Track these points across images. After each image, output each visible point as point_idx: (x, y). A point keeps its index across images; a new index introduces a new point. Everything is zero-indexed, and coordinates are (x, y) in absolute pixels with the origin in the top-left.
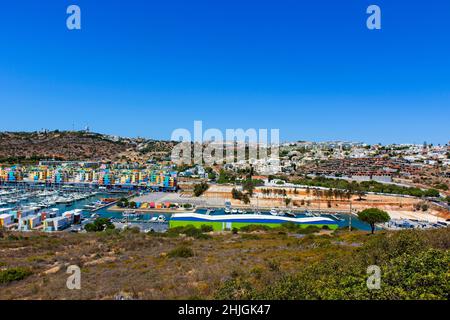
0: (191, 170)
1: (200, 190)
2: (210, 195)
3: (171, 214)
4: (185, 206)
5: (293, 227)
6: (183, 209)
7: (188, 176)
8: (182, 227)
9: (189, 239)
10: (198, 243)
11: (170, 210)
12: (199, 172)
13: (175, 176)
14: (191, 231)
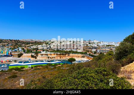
0: (16, 49)
1: (20, 55)
2: (23, 57)
3: (9, 64)
4: (15, 61)
5: (50, 65)
6: (14, 62)
7: (16, 51)
8: (14, 68)
9: (16, 72)
10: (20, 72)
11: (9, 63)
12: (20, 50)
13: (11, 51)
14: (17, 69)
